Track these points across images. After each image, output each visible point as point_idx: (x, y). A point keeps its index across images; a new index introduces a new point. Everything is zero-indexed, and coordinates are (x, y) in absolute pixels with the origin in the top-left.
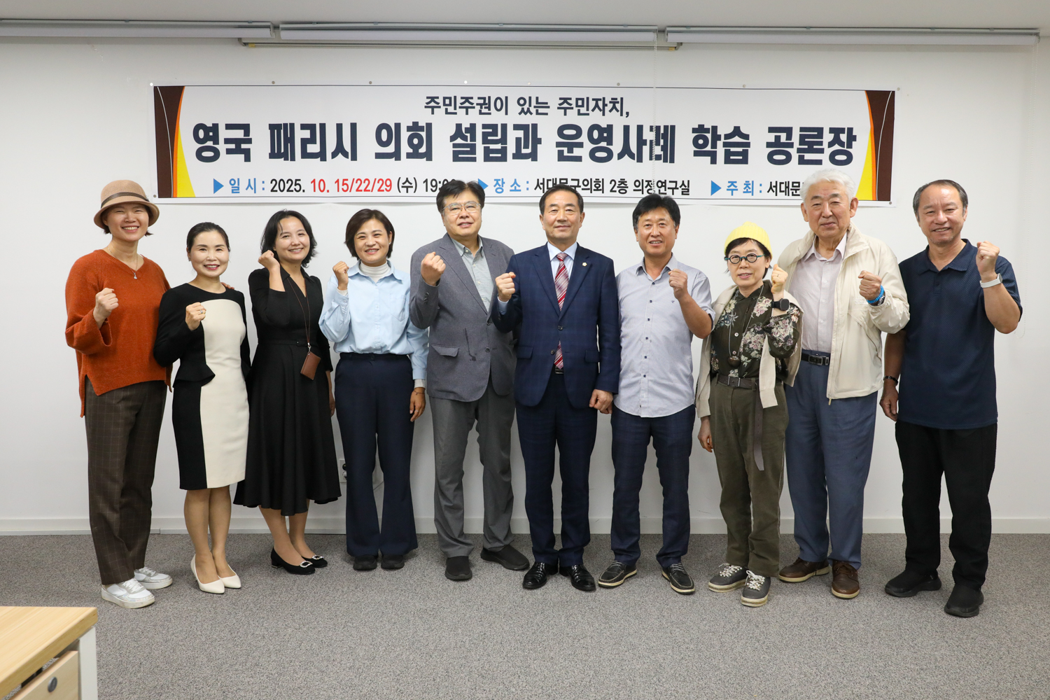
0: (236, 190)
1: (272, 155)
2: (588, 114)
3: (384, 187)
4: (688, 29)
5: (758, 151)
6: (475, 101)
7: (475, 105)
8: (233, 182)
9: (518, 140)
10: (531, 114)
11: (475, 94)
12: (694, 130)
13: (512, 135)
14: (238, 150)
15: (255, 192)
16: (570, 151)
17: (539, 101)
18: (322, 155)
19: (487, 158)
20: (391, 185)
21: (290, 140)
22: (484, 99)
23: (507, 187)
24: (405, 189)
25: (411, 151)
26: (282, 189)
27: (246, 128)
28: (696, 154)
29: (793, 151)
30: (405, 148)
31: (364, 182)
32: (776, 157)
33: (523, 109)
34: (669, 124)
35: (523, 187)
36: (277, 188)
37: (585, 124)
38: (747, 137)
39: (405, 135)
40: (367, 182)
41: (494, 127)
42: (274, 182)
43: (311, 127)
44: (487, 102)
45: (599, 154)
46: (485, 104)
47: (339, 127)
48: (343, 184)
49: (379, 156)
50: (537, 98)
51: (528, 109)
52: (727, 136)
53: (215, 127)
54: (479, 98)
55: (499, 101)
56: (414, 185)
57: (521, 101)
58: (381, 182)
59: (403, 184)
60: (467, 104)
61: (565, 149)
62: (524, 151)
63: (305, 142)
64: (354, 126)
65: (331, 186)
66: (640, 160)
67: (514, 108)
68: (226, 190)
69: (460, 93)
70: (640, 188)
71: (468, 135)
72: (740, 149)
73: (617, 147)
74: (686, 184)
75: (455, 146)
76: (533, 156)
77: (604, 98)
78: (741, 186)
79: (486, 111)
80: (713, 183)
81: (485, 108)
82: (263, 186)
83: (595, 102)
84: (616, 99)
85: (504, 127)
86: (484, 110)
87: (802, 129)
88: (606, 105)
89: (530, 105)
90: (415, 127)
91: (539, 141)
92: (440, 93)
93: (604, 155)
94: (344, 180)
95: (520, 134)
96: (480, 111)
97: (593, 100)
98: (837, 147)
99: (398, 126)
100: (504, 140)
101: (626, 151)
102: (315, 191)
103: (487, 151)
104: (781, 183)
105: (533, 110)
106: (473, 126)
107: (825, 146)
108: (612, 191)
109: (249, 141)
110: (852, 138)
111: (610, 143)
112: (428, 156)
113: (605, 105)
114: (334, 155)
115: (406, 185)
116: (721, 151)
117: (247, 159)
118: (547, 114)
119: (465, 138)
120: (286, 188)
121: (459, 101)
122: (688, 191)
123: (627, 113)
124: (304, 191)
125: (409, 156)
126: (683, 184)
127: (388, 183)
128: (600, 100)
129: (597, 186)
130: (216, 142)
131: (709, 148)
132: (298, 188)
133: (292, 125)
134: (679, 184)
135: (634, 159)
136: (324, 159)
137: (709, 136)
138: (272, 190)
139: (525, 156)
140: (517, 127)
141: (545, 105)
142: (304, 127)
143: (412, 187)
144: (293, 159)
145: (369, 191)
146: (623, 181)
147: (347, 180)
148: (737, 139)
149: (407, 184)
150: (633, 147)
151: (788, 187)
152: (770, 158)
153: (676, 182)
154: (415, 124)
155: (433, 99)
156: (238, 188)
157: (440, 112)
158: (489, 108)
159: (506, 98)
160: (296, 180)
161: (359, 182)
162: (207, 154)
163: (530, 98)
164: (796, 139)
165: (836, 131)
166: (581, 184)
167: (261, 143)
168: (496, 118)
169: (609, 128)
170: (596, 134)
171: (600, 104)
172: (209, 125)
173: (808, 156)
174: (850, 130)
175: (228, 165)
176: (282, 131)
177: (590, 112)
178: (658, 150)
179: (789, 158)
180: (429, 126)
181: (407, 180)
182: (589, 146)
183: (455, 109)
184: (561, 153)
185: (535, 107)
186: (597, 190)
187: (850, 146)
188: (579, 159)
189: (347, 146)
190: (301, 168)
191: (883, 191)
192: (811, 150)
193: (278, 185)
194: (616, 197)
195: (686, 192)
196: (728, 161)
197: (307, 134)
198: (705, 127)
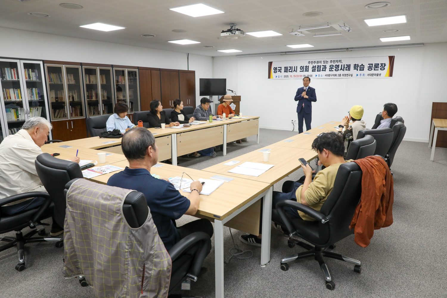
0: (279, 77)
1: (284, 72)
2: (335, 63)
3: (301, 76)
4: (352, 48)
5: (366, 68)
6: (316, 62)
9: (323, 68)
11: (316, 61)
12: (354, 65)
13: (322, 67)
15: (282, 78)
16: (331, 69)
18: (292, 71)
19: (317, 71)
21: (287, 69)
23: (320, 76)
27: (281, 68)
28: (354, 69)
29: (373, 68)
30: (304, 70)
32: (369, 69)
33: (324, 63)
34: (349, 64)
35: (323, 75)
37: (334, 65)
38: (364, 66)
39: (305, 68)
41: (319, 66)
43: (290, 67)
45: (336, 70)
46: (318, 62)
47: (295, 67)
49: (300, 71)
50: (326, 61)
52: (360, 66)
53: (277, 67)
55: (320, 62)
57: (324, 61)
62: (324, 70)
63: (289, 69)
64: (297, 67)
65: (293, 76)
66: (344, 70)
67: (322, 62)
68: (278, 77)
69: (314, 61)
70: (343, 75)
72: (362, 68)
73: (340, 68)
74: (352, 74)
75: (312, 69)
76: (325, 71)
78: (362, 75)
80: (357, 74)
82: (283, 76)
84: (340, 60)
85: (321, 66)
87: (375, 64)
90: (306, 66)
92: (311, 61)
93: (337, 70)
95: (323, 67)
98: (382, 67)
99: (304, 66)
100: (320, 68)
101: (341, 69)
102: (290, 77)
103: (318, 70)
105: (326, 63)
106: (316, 66)
107: (379, 67)
109: (281, 70)
110: (385, 65)
111: (339, 68)
112: (308, 71)
114: (294, 71)
116: (359, 68)
117: (281, 72)
119: (314, 68)
123: (342, 62)
125: (305, 71)
130: (277, 70)
131: (357, 68)
132: (288, 77)
136: (292, 72)
137: (357, 66)
139: (324, 71)
140: (323, 66)
141: (328, 62)
142: (289, 67)
144: (287, 72)
146: (340, 74)
147: (295, 75)
148: (362, 66)
150: (343, 68)
151: (371, 75)
152: (368, 69)
153: (350, 74)
155: (309, 62)
157: (310, 64)
161: (297, 76)
162: (275, 72)
164: (373, 66)
165: (382, 64)
166: (333, 75)
167: (283, 70)
168: (319, 64)
169: (339, 65)
170: (336, 66)
171: (337, 61)
173: (376, 69)
174: (385, 64)
175: (278, 73)
178: (347, 69)
179: (372, 69)
180: (308, 66)
182: (335, 68)
183: (313, 63)
184: (330, 70)
187: (384, 67)
188: (333, 71)
189: (296, 70)
190: (289, 74)
191: (391, 75)
192: (376, 68)
193: (285, 76)
194: (339, 77)
195: (352, 76)
196: (360, 70)
197: (290, 68)
198: (356, 64)
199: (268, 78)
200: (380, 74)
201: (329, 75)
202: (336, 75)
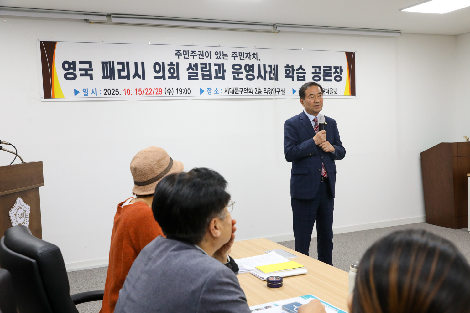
0: (86, 94)
1: (104, 77)
2: (244, 60)
3: (158, 92)
5: (309, 76)
6: (197, 53)
7: (197, 54)
8: (84, 90)
9: (216, 70)
10: (221, 59)
11: (197, 49)
12: (285, 67)
13: (214, 68)
14: (86, 75)
15: (96, 95)
16: (238, 76)
17: (224, 53)
18: (128, 77)
19: (203, 79)
20: (162, 91)
21: (112, 70)
22: (201, 52)
23: (213, 92)
24: (168, 93)
25: (170, 75)
26: (109, 93)
27: (90, 63)
28: (286, 77)
29: (321, 76)
30: (167, 74)
31: (149, 90)
32: (316, 78)
33: (217, 57)
34: (276, 64)
35: (220, 91)
36: (107, 93)
37: (243, 64)
38: (304, 70)
40: (150, 90)
41: (206, 64)
42: (105, 90)
43: (122, 63)
44: (202, 53)
45: (249, 77)
46: (201, 54)
47: (136, 64)
48: (139, 91)
49: (155, 77)
50: (223, 52)
51: (220, 57)
52: (298, 70)
53: (74, 63)
54: (199, 51)
55: (207, 53)
56: (172, 91)
57: (216, 53)
58: (157, 90)
59: (168, 90)
60: (193, 54)
61: (236, 75)
62: (219, 75)
63: (119, 71)
64: (143, 64)
65: (133, 92)
66: (265, 80)
67: (213, 56)
68: (81, 94)
69: (190, 49)
70: (266, 91)
71: (195, 68)
72: (302, 75)
73: (256, 74)
74: (283, 90)
75: (189, 73)
76: (223, 78)
77: (250, 53)
79: (202, 57)
80: (293, 89)
81: (201, 56)
82: (100, 92)
83: (246, 54)
84: (255, 53)
85: (210, 64)
86: (201, 57)
87: (324, 67)
88: (251, 56)
89: (220, 55)
90: (171, 64)
91: (225, 71)
92: (182, 49)
93: (251, 77)
94: (139, 89)
95: (217, 68)
96: (199, 57)
97: (246, 53)
98: (336, 74)
99: (163, 63)
100: (210, 70)
101: (260, 76)
102: (125, 94)
103: (203, 75)
106: (196, 64)
107: (332, 74)
108: (256, 93)
109: (92, 70)
110: (341, 71)
111: (253, 72)
112: (178, 77)
113: (250, 56)
114: (134, 77)
115: (168, 91)
116: (295, 76)
117: (91, 79)
118: (227, 59)
119: (193, 70)
120: (112, 93)
121: (190, 53)
123: (259, 59)
124: (120, 94)
125: (169, 77)
126: (282, 90)
127: (160, 90)
128: (248, 53)
130: (75, 70)
131: (291, 75)
132: (117, 93)
133: (113, 62)
134: (281, 90)
135: (263, 79)
136: (129, 79)
137: (291, 69)
138: (105, 94)
139: (220, 78)
140: (215, 65)
141: (226, 55)
142: (119, 63)
143: (171, 92)
144: (114, 79)
145: (152, 94)
146: (259, 89)
147: (141, 89)
148: (301, 71)
149: (169, 91)
150: (263, 74)
153: (279, 89)
154: (171, 63)
155: (178, 51)
156: (87, 93)
157: (182, 57)
158: (203, 56)
159: (210, 51)
160: (116, 89)
161: (147, 90)
162: (70, 76)
163: (220, 52)
164: (322, 71)
165: (336, 68)
166: (243, 90)
167: (98, 71)
168: (206, 60)
169: (253, 65)
170: (248, 68)
171: (248, 55)
172: (71, 61)
173: (327, 78)
174: (341, 67)
175: (81, 82)
176: (108, 65)
177: (245, 58)
178: (272, 75)
179: (320, 79)
180: (177, 64)
181: (169, 89)
182: (245, 73)
183: (188, 56)
184: (234, 76)
185: (222, 56)
186: (250, 93)
187: (341, 74)
188: (241, 79)
189: (140, 73)
190: (117, 83)
191: (353, 93)
192: (328, 76)
193: (107, 92)
194: (258, 96)
195: (283, 93)
196: (298, 80)
197: (120, 67)
198: (289, 66)
199: (42, 98)
200: (336, 90)
201: (235, 91)
202: (250, 91)
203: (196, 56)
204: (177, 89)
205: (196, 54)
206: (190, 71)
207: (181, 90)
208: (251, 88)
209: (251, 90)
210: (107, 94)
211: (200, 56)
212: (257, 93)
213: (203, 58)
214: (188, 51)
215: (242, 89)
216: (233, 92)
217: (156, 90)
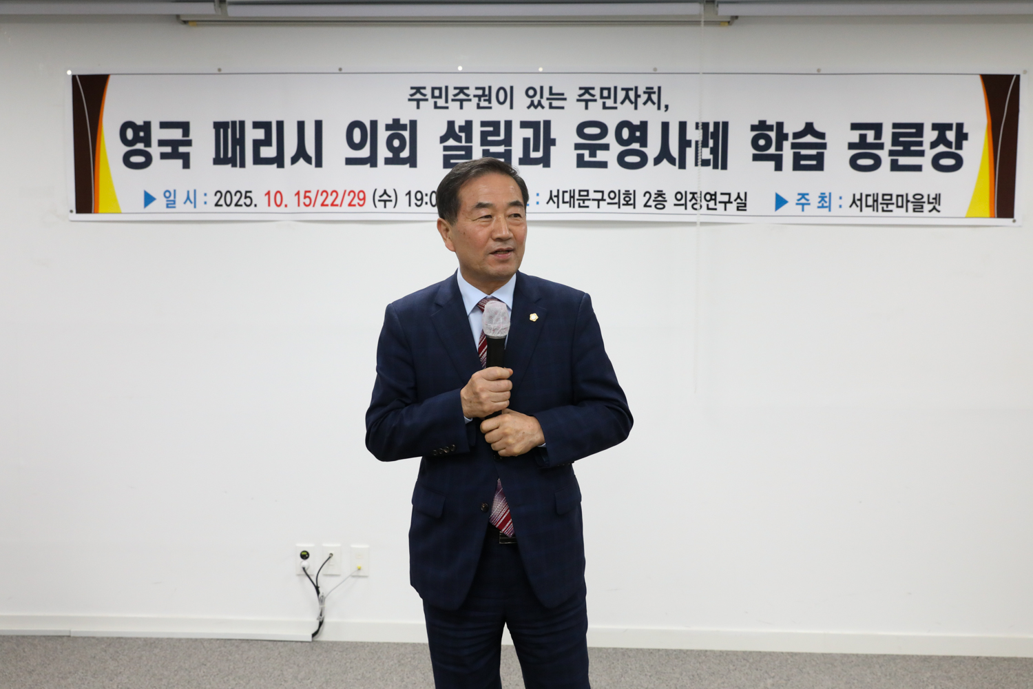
0: (171, 204)
1: (217, 161)
2: (616, 108)
3: (356, 201)
5: (837, 154)
6: (472, 92)
7: (471, 97)
8: (167, 194)
9: (526, 141)
10: (543, 107)
11: (472, 83)
12: (753, 128)
13: (519, 135)
14: (174, 155)
15: (195, 207)
16: (593, 154)
17: (554, 91)
18: (279, 161)
20: (364, 199)
21: (240, 142)
22: (483, 89)
24: (383, 203)
25: (390, 155)
26: (228, 202)
27: (185, 127)
28: (756, 158)
29: (884, 154)
30: (383, 152)
31: (331, 195)
32: (861, 162)
33: (532, 102)
34: (721, 120)
36: (222, 202)
37: (611, 120)
38: (821, 135)
39: (383, 135)
40: (334, 194)
41: (496, 124)
42: (219, 195)
43: (266, 126)
44: (487, 93)
45: (629, 159)
46: (485, 95)
47: (301, 125)
48: (305, 197)
49: (350, 161)
50: (551, 88)
51: (539, 102)
52: (796, 135)
53: (147, 125)
54: (477, 88)
55: (502, 92)
56: (393, 198)
57: (530, 92)
58: (352, 194)
59: (380, 197)
60: (461, 96)
61: (586, 153)
62: (534, 155)
63: (257, 144)
64: (319, 125)
65: (290, 199)
66: (682, 165)
67: (521, 100)
68: (160, 203)
69: (453, 82)
70: (683, 202)
71: (463, 135)
72: (813, 152)
73: (653, 149)
74: (742, 196)
75: (446, 148)
76: (545, 161)
77: (636, 88)
78: (814, 199)
79: (486, 104)
80: (777, 196)
81: (485, 100)
82: (205, 199)
83: (624, 92)
84: (652, 88)
85: (509, 124)
86: (483, 104)
87: (895, 126)
88: (639, 96)
89: (542, 97)
90: (395, 125)
91: (553, 142)
92: (428, 83)
93: (636, 159)
94: (306, 192)
95: (529, 133)
96: (478, 105)
97: (623, 89)
98: (941, 148)
99: (374, 124)
100: (508, 141)
101: (664, 154)
102: (269, 205)
104: (867, 196)
105: (545, 103)
106: (469, 123)
107: (926, 146)
108: (646, 206)
109: (189, 143)
110: (962, 136)
111: (644, 144)
112: (412, 161)
113: (637, 96)
114: (294, 160)
115: (382, 198)
116: (788, 154)
117: (186, 165)
118: (563, 108)
119: (458, 139)
120: (234, 202)
121: (452, 92)
122: (745, 206)
123: (667, 107)
124: (256, 206)
125: (388, 161)
126: (739, 197)
127: (361, 196)
128: (631, 89)
129: (627, 199)
130: (148, 144)
131: (772, 151)
132: (248, 201)
133: (242, 123)
134: (734, 197)
135: (674, 164)
136: (281, 165)
137: (773, 135)
138: (217, 205)
139: (535, 162)
140: (524, 125)
141: (561, 97)
142: (257, 125)
143: (391, 201)
144: (243, 165)
145: (337, 205)
146: (660, 194)
147: (309, 192)
148: (809, 139)
149: (385, 197)
150: (674, 151)
151: (877, 201)
152: (853, 163)
153: (729, 194)
154: (396, 121)
155: (418, 90)
156: (174, 201)
157: (427, 106)
158: (489, 101)
159: (512, 88)
160: (247, 192)
161: (325, 194)
162: (137, 159)
163: (542, 88)
164: (887, 138)
165: (941, 128)
166: (606, 197)
167: (203, 145)
168: (498, 113)
169: (643, 126)
170: (625, 133)
171: (631, 95)
172: (140, 122)
173: (903, 161)
174: (960, 126)
175: (164, 173)
176: (230, 131)
177: (618, 105)
178: (706, 154)
179: (878, 163)
180: (413, 124)
181: (385, 192)
182: (616, 149)
183: (447, 102)
184: (580, 157)
185: (548, 99)
186: (627, 204)
187: (959, 147)
188: (603, 165)
189: (310, 149)
190: (252, 177)
191: (1004, 205)
192: (907, 153)
193: (224, 198)
194: (652, 214)
195: (742, 207)
196: (797, 167)
197: (260, 134)
198: (768, 123)
199: (71, 211)
200: (937, 198)
201: (579, 198)
203: (470, 100)
204: (409, 193)
205: (468, 95)
206: (451, 142)
207: (419, 196)
208: (632, 192)
209: (632, 196)
210: (221, 205)
211: (480, 100)
212: (650, 206)
213: (490, 108)
214: (447, 88)
215: (601, 194)
216: (571, 203)
217: (349, 195)
